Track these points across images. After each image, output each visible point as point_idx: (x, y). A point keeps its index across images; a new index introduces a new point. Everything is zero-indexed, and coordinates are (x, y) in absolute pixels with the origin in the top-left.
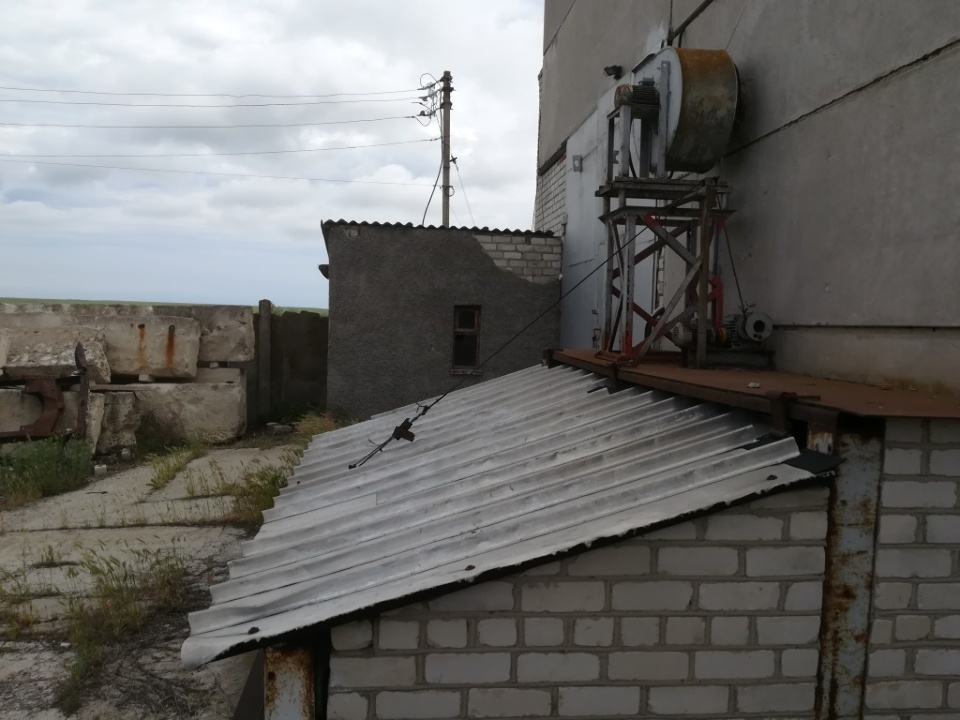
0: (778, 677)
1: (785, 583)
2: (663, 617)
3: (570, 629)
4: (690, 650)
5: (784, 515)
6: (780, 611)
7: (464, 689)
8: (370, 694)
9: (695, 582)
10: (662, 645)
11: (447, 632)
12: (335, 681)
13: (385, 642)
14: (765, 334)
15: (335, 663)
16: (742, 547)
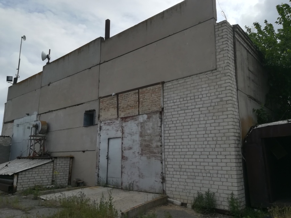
0: (50, 175)
1: (50, 168)
2: (42, 171)
3: (36, 172)
4: (44, 173)
5: (50, 164)
6: (50, 170)
7: (28, 177)
8: (21, 178)
9: (44, 169)
10: (42, 173)
11: (27, 173)
12: (19, 177)
13: (23, 174)
14: (50, 153)
15: (19, 175)
16: (48, 166)
